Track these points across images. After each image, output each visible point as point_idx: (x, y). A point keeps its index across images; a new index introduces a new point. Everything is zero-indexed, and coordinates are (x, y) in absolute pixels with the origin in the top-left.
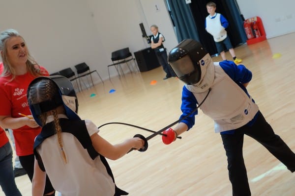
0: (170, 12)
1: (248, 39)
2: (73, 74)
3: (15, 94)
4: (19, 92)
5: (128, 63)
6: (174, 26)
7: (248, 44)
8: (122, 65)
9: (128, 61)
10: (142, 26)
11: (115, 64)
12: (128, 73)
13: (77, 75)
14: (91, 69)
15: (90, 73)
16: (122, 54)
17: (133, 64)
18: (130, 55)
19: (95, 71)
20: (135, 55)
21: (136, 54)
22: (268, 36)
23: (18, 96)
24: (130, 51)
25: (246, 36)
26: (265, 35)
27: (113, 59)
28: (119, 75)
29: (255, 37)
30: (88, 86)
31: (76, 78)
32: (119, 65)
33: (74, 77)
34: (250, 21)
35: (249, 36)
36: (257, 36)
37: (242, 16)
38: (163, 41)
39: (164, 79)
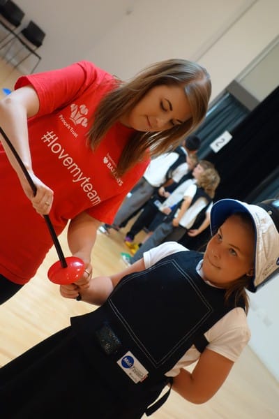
2: (17, 24)
13: (18, 30)
14: (39, 51)
15: (32, 52)
19: (40, 58)
30: (9, 57)
31: (12, 32)
33: (12, 28)
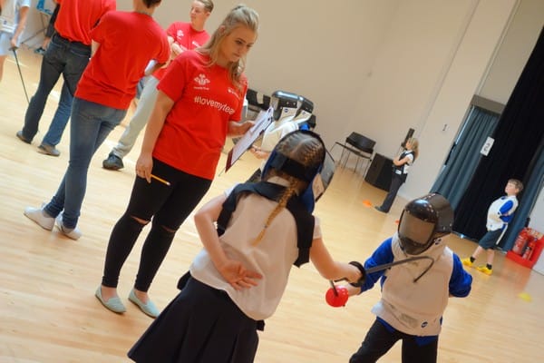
0: (454, 145)
1: (511, 250)
3: (196, 79)
4: (202, 81)
5: (361, 158)
6: (446, 164)
7: (507, 256)
8: (352, 154)
9: (363, 156)
10: (411, 132)
11: (345, 147)
12: (351, 170)
14: (315, 130)
16: (363, 144)
17: (365, 164)
18: (370, 151)
20: (375, 158)
21: (378, 156)
22: (536, 267)
23: (198, 86)
24: (374, 148)
25: (513, 244)
26: (535, 263)
27: (348, 140)
28: (339, 164)
29: (522, 255)
32: (348, 152)
34: (533, 233)
35: (516, 249)
36: (525, 256)
37: (528, 219)
38: (406, 163)
39: (376, 208)
